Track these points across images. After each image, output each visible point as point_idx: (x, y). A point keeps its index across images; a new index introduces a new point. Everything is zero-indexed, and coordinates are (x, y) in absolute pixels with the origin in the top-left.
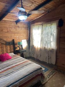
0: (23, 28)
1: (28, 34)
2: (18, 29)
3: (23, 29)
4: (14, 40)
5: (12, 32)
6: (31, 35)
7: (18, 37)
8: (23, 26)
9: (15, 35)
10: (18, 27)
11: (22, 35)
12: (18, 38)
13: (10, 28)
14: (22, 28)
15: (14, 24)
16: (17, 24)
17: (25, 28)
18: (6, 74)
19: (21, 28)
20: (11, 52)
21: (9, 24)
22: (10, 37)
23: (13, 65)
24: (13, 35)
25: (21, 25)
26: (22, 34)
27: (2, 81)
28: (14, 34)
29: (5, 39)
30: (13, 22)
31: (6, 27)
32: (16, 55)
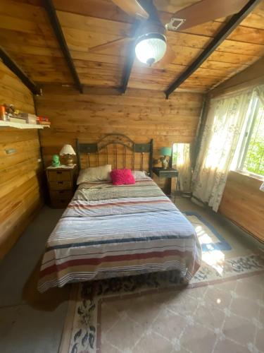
0: (186, 109)
1: (199, 127)
2: (169, 111)
3: (185, 112)
4: (152, 140)
5: (151, 120)
6: (205, 133)
7: (165, 134)
8: (186, 104)
9: (158, 128)
10: (171, 106)
11: (176, 130)
12: (163, 138)
13: (148, 108)
14: (181, 111)
15: (160, 98)
16: (167, 98)
17: (191, 109)
18: (100, 213)
19: (179, 109)
20: (141, 170)
21: (146, 99)
22: (143, 133)
23: (126, 200)
24: (153, 127)
25: (181, 101)
26: (177, 128)
27: (78, 226)
28: (156, 125)
29: (132, 137)
30: (159, 91)
31: (139, 107)
32: (150, 178)
